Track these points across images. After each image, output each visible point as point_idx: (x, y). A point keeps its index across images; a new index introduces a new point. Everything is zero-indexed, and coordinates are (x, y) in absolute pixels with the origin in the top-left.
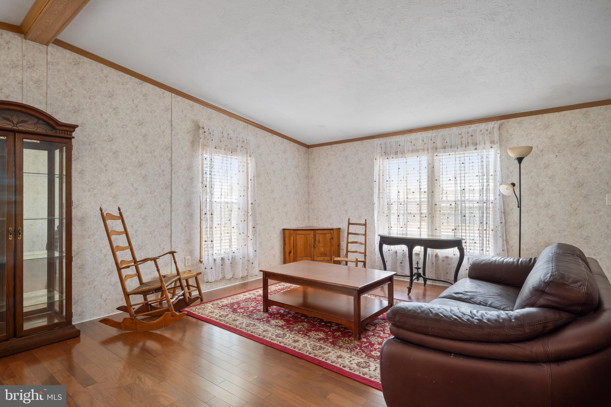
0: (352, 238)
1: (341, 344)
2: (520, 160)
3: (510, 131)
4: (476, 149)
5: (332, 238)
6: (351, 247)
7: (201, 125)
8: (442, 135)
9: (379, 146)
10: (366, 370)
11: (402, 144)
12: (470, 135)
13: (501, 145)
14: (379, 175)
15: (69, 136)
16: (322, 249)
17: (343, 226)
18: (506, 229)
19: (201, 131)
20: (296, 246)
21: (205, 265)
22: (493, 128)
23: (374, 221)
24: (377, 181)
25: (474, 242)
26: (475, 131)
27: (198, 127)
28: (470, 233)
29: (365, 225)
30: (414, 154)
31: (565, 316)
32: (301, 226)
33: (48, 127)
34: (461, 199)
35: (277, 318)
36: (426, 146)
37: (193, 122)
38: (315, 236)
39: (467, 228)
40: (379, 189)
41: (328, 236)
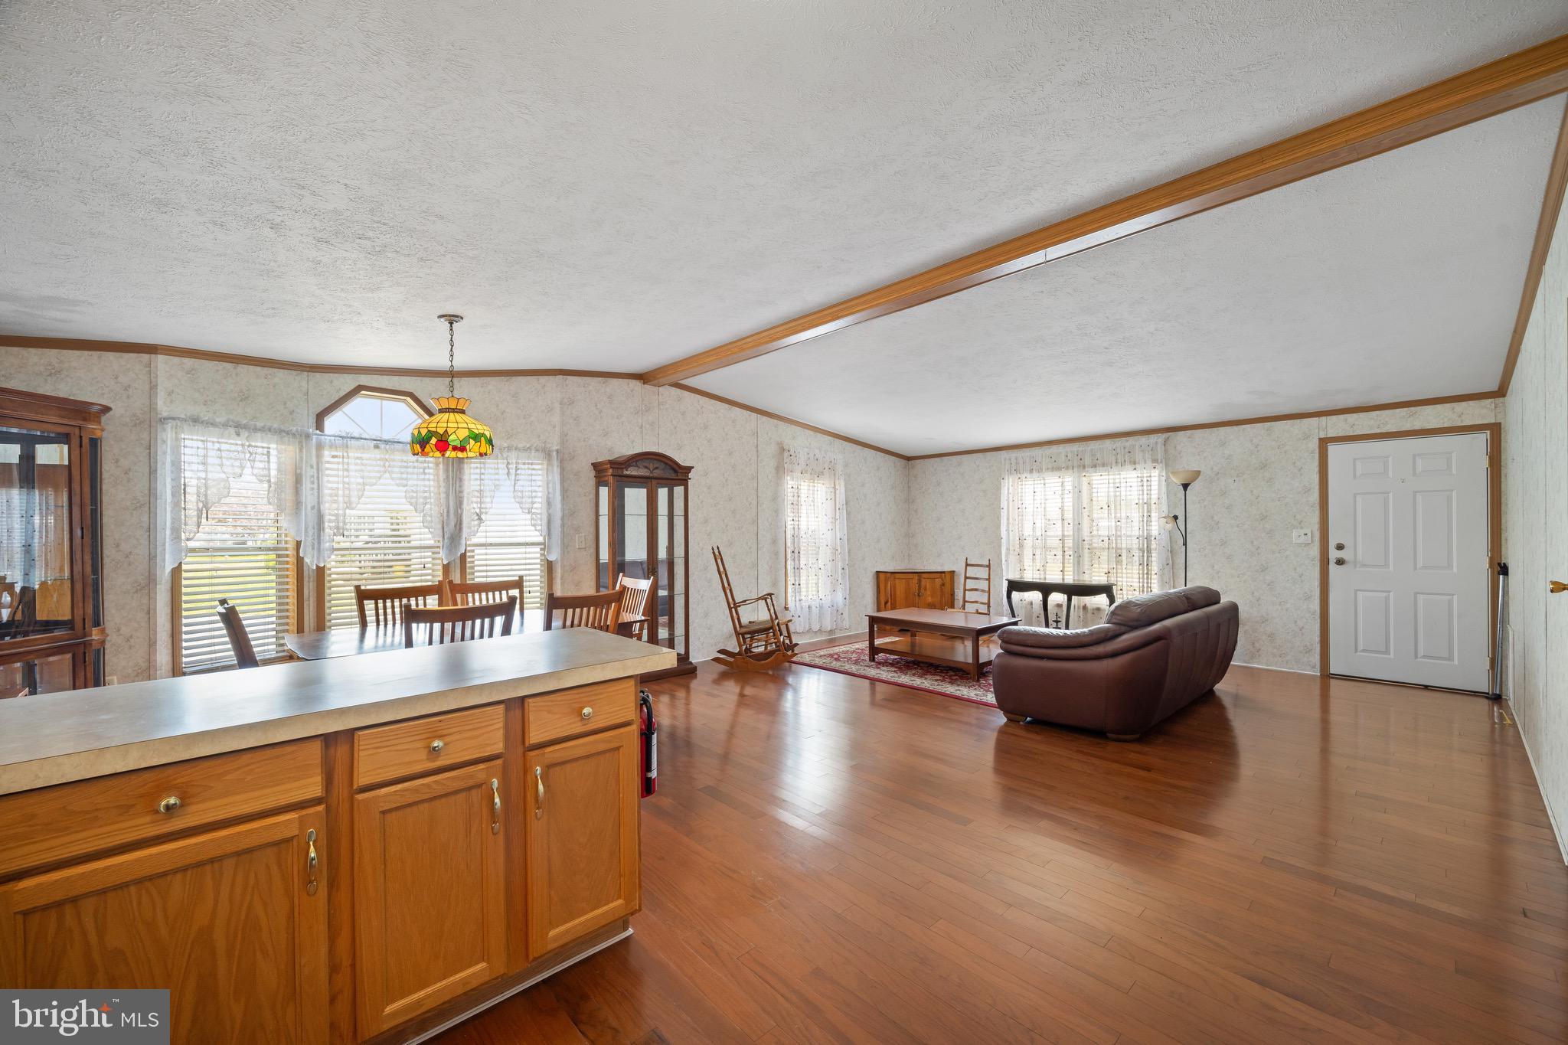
0: (970, 584)
1: (959, 683)
2: (1185, 486)
3: (1179, 448)
4: (1135, 469)
5: (943, 585)
6: (970, 596)
7: (786, 447)
8: (1092, 450)
9: (1007, 461)
10: (984, 698)
11: (1039, 460)
12: (1127, 450)
13: (1167, 466)
14: (1008, 500)
15: (684, 478)
16: (930, 599)
17: (959, 568)
18: (1173, 573)
19: (786, 454)
20: (895, 594)
21: (792, 613)
22: (1156, 443)
23: (1001, 561)
24: (1005, 508)
25: (1132, 589)
26: (1134, 446)
27: (782, 449)
28: (1127, 578)
29: (989, 566)
30: (1055, 472)
31: (1123, 629)
32: (899, 568)
33: (671, 472)
34: (1116, 533)
35: (887, 666)
36: (1070, 463)
37: (778, 444)
38: (920, 581)
39: (1124, 571)
40: (1008, 519)
41: (938, 582)
